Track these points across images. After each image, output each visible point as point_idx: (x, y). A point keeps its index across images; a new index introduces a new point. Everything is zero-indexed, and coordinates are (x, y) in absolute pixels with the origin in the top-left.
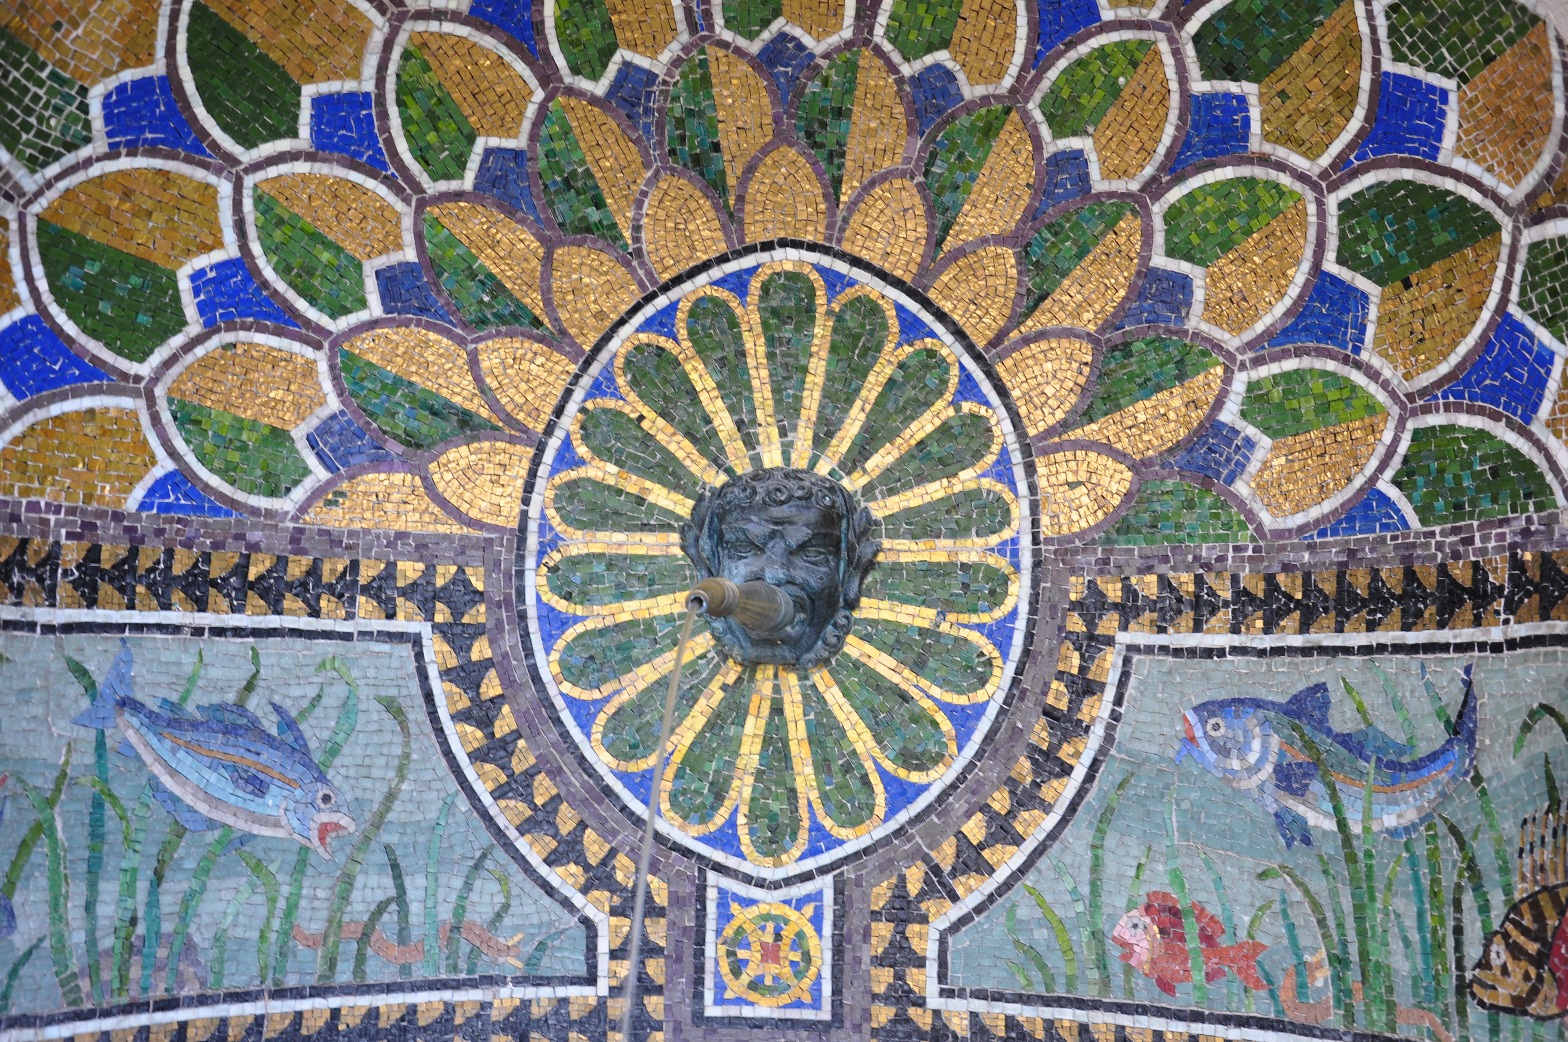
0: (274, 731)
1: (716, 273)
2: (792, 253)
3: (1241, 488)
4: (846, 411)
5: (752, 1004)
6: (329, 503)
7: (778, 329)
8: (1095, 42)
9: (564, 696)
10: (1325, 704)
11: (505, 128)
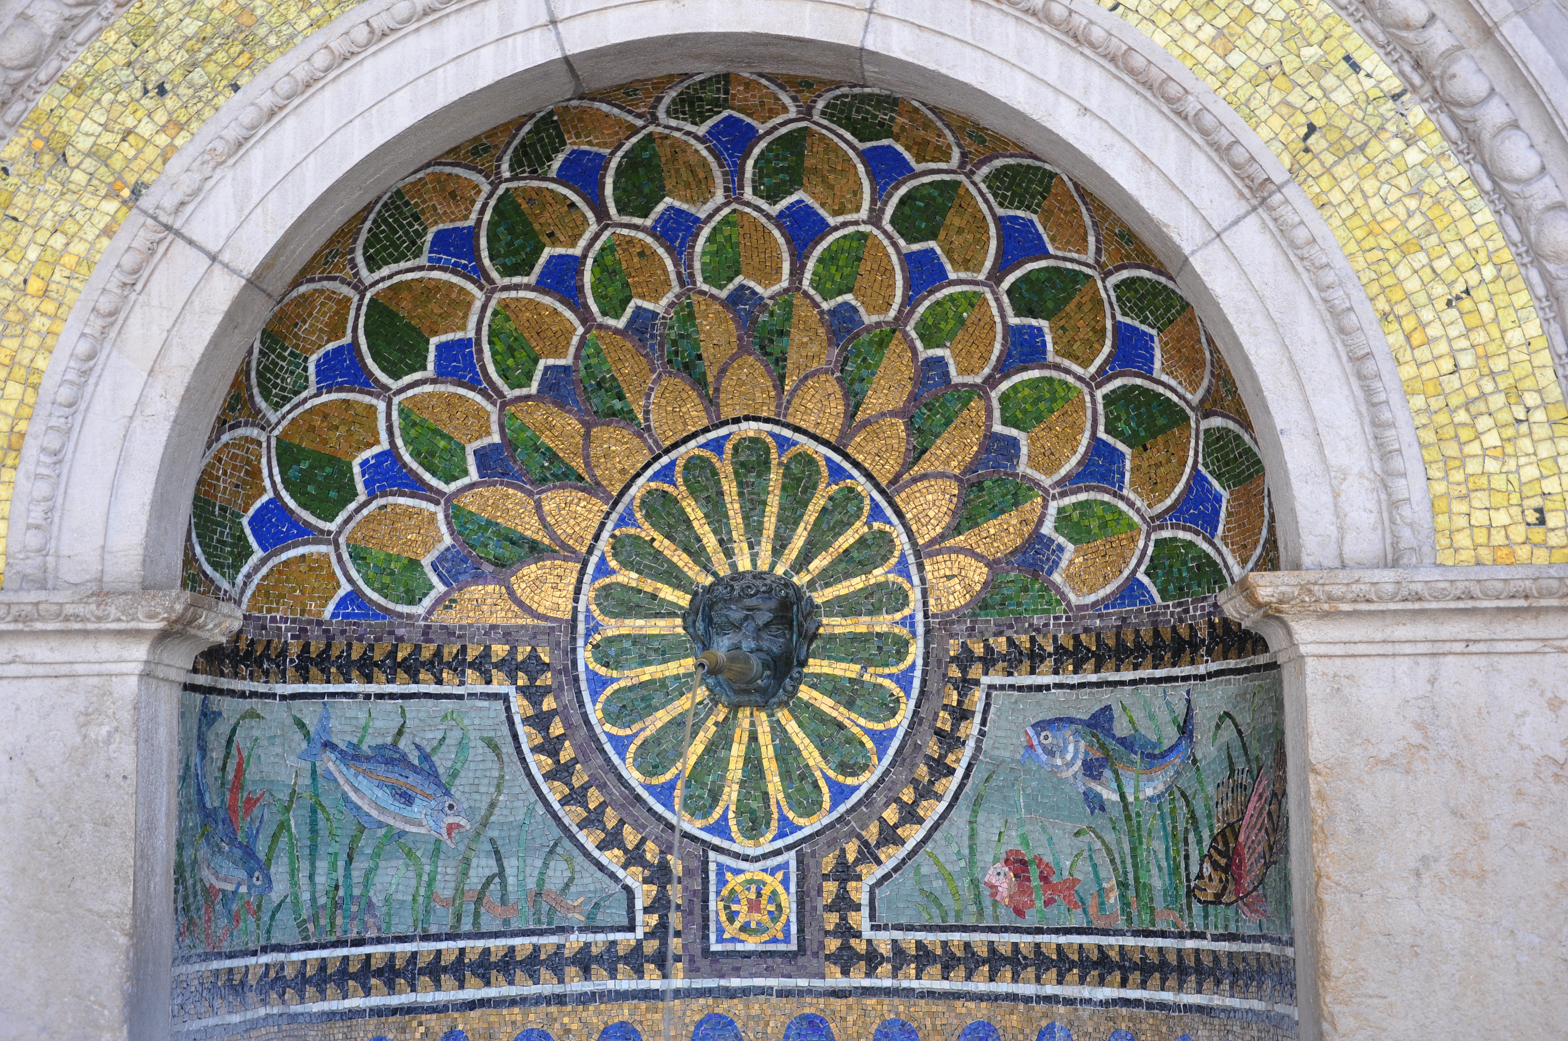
0: (416, 762)
1: (702, 439)
2: (753, 425)
3: (1057, 577)
4: (794, 530)
5: (743, 941)
6: (446, 607)
7: (745, 476)
8: (946, 291)
9: (607, 734)
10: (1111, 719)
11: (558, 353)
